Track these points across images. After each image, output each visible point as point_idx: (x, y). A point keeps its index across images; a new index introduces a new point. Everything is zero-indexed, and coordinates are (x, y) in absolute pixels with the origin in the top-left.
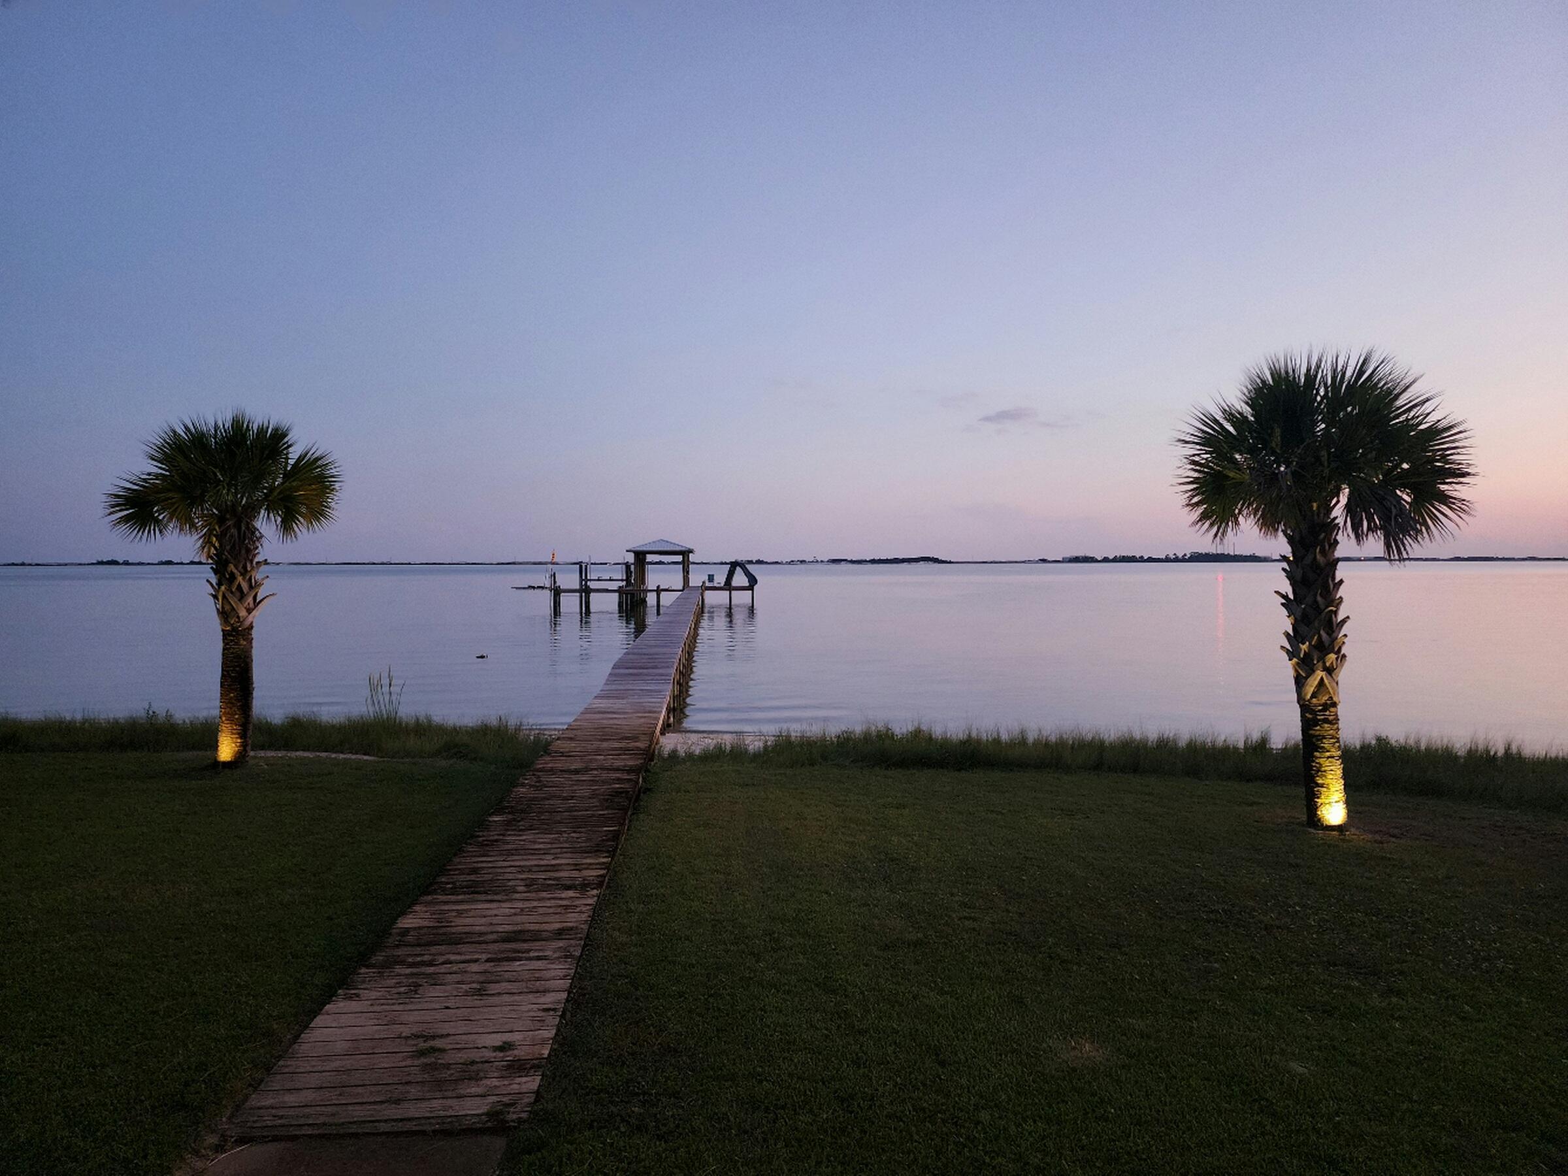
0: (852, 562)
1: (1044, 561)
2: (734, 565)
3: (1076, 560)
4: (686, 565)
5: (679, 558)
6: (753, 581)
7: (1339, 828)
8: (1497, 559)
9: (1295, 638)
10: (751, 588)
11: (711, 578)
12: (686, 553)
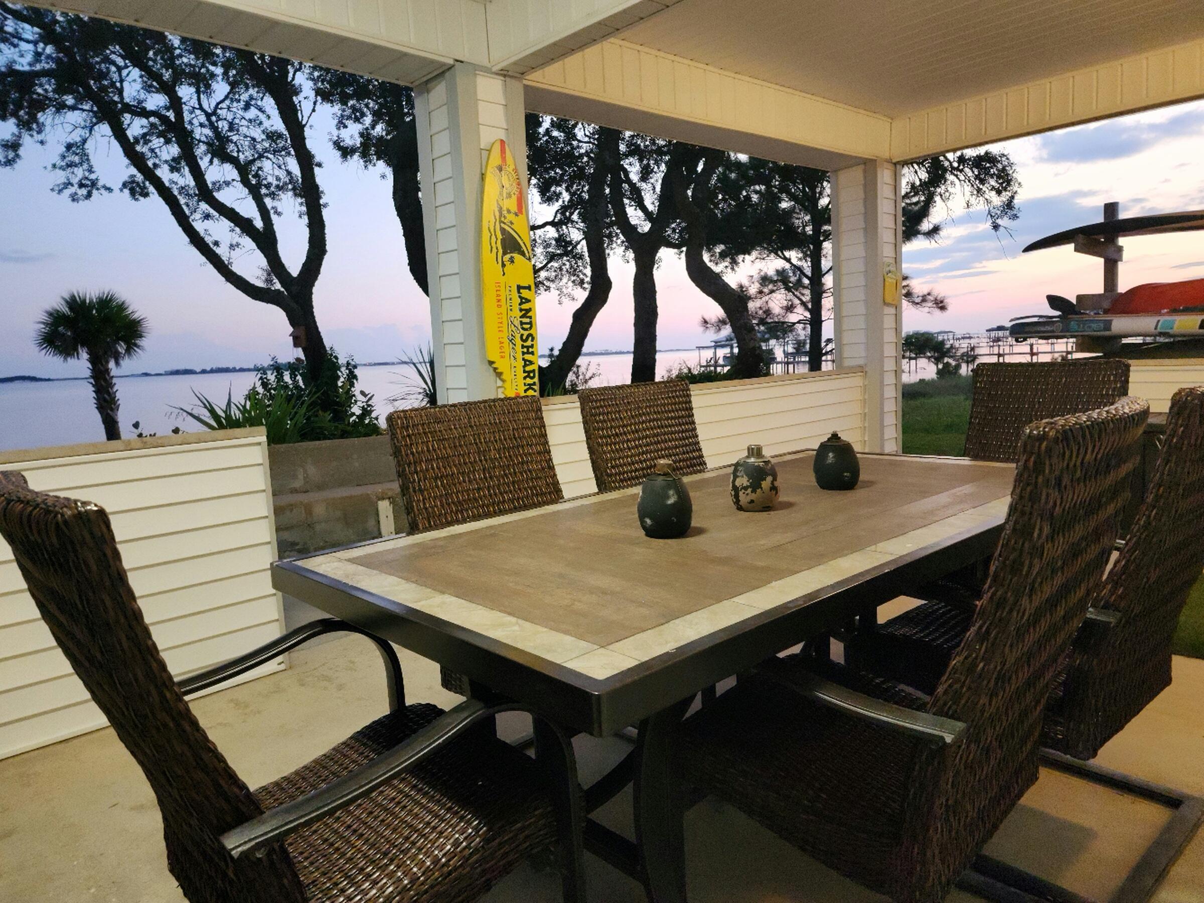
1: (146, 374)
3: (177, 372)
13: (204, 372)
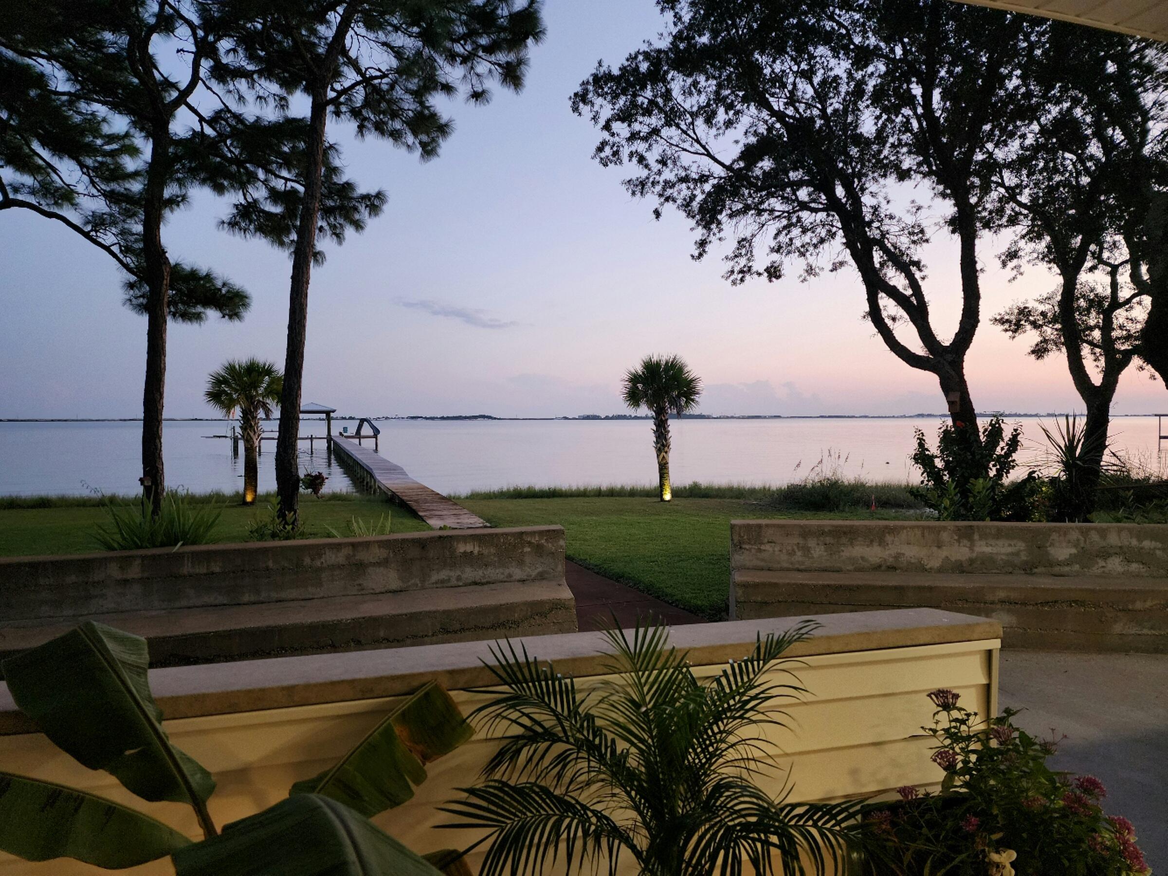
0: (426, 418)
1: (566, 418)
2: (362, 421)
3: (588, 418)
4: (329, 419)
5: (324, 416)
6: (376, 432)
7: (669, 501)
8: (844, 417)
9: (657, 443)
10: (375, 436)
11: (345, 429)
12: (328, 413)
13: (607, 418)
